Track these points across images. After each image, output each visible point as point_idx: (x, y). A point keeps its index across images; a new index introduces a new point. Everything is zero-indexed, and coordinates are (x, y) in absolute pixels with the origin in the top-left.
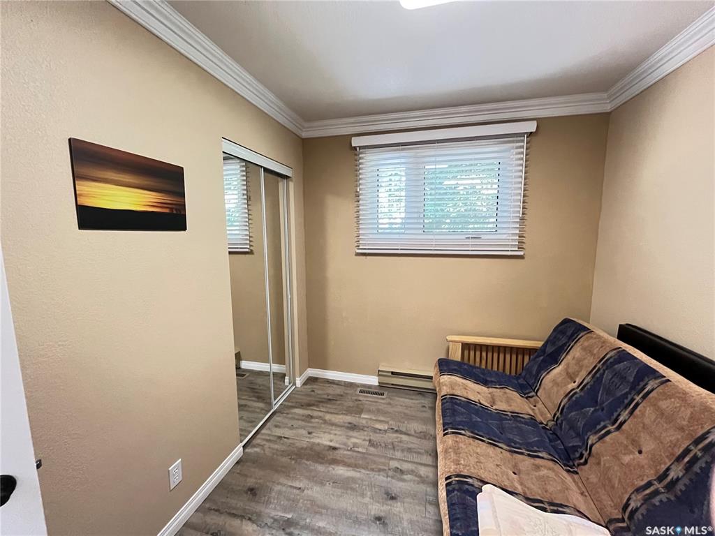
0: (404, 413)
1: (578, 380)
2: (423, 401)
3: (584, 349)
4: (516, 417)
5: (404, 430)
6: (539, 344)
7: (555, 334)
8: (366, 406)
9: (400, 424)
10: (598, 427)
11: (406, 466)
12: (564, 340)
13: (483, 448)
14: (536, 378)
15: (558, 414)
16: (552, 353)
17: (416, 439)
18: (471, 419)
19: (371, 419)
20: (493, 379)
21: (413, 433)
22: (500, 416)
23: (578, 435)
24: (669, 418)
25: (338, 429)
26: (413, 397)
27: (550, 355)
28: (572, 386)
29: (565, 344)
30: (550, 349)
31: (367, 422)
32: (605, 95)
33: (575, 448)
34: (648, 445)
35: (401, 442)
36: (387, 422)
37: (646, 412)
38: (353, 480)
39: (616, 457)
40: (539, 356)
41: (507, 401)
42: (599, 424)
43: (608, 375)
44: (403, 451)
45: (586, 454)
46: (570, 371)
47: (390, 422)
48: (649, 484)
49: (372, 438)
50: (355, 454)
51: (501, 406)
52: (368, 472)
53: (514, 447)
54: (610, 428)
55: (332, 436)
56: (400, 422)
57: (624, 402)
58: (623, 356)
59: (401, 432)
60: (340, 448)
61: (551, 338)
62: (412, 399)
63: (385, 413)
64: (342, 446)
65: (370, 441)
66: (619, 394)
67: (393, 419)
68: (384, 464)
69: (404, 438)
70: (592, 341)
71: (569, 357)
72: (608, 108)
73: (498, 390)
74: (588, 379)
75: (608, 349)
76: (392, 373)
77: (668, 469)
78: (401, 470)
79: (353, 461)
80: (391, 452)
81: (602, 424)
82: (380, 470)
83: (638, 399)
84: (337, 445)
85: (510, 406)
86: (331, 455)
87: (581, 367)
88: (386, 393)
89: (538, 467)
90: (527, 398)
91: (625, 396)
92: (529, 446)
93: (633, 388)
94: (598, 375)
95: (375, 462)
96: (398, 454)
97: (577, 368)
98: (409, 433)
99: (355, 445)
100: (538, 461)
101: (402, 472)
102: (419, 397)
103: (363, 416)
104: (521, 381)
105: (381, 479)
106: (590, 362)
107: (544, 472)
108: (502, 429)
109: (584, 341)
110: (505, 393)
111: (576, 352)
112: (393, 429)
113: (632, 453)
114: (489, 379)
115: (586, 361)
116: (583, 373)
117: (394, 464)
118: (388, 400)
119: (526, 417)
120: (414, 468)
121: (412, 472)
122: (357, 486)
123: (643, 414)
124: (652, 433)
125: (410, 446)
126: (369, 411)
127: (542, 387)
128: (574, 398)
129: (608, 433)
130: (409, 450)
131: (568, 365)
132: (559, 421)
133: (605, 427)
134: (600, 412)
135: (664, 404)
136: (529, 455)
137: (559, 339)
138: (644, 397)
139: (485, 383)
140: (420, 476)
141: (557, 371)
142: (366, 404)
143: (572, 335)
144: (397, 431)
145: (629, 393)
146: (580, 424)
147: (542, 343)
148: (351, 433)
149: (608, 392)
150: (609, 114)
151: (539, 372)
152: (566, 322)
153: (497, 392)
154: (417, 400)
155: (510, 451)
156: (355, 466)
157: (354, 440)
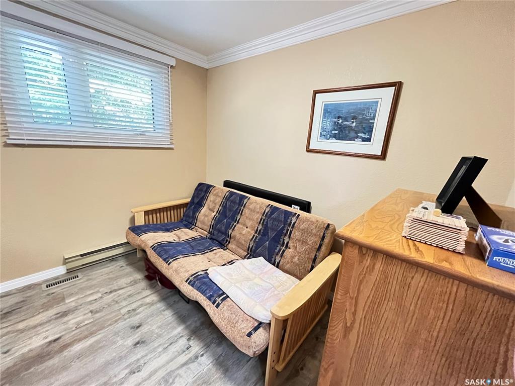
0: (109, 279)
1: (216, 211)
2: (118, 264)
3: (215, 195)
4: (194, 239)
5: (116, 288)
6: (189, 200)
7: (197, 192)
8: (65, 293)
9: (110, 286)
10: (231, 226)
11: (134, 306)
12: (203, 194)
13: (191, 259)
14: (193, 218)
15: (211, 230)
16: (198, 202)
17: (130, 287)
18: (177, 250)
19: (78, 299)
20: (171, 227)
21: (125, 286)
22: (187, 241)
23: (222, 233)
24: (253, 211)
25: (48, 324)
26: (108, 265)
27: (197, 203)
28: (214, 214)
29: (204, 196)
30: (196, 201)
31: (76, 303)
32: (205, 58)
33: (223, 240)
34: (249, 223)
35: (119, 296)
36: (98, 292)
37: (246, 211)
38: (98, 342)
39: (240, 233)
40: (191, 206)
41: (185, 234)
42: (230, 224)
43: (228, 203)
44: (125, 299)
45: (228, 239)
46: (210, 207)
47: (100, 290)
48: (254, 236)
49: (91, 309)
50: (84, 328)
51: (184, 237)
52: (107, 329)
53: (203, 252)
54: (235, 224)
55: (44, 335)
56: (109, 285)
57: (238, 212)
58: (232, 194)
59: (115, 291)
60: (63, 335)
61: (195, 194)
62: (109, 267)
63: (90, 288)
64: (63, 333)
65: (91, 312)
66: (235, 209)
67: (101, 287)
68: (117, 316)
69: (121, 292)
70: (217, 191)
71: (208, 201)
72: (206, 66)
73: (177, 231)
74: (220, 208)
75: (225, 192)
76: (81, 255)
77: (258, 228)
78: (133, 310)
79: (86, 333)
80: (117, 305)
81: (232, 224)
82: (116, 321)
83: (242, 208)
84: (56, 336)
85: (188, 236)
86: (56, 346)
87: (215, 204)
88: (79, 274)
89: (216, 254)
90: (191, 230)
91: (237, 209)
92: (208, 248)
93: (239, 205)
94: (224, 205)
95: (109, 320)
96: (124, 303)
97: (214, 205)
98: (122, 287)
99: (78, 324)
100: (214, 252)
101: (134, 310)
102: (113, 263)
103: (67, 301)
104: (185, 223)
105: (121, 324)
106: (219, 200)
107: (219, 254)
108: (192, 247)
109: (213, 192)
110: (182, 231)
111: (211, 197)
112: (106, 293)
113: (244, 229)
114: (168, 228)
115: (217, 201)
116: (218, 206)
117: (124, 311)
118: (85, 278)
119: (198, 237)
120: (140, 303)
121: (142, 305)
122: (104, 342)
123: (245, 213)
124: (250, 218)
125: (129, 293)
126: (71, 295)
127: (198, 220)
128: (217, 219)
129: (235, 226)
130: (130, 296)
131: (209, 205)
132: (212, 232)
133: (233, 224)
134: (229, 220)
135: (251, 207)
136: (210, 251)
137: (200, 194)
138: (244, 207)
139: (168, 230)
140: (148, 304)
141: (204, 210)
142: (63, 292)
143: (206, 191)
144: (111, 292)
145: (238, 207)
146: (223, 229)
147: (190, 199)
148: (66, 319)
149: (230, 211)
150: (207, 69)
151: (194, 213)
152: (200, 184)
153: (178, 232)
154: (113, 265)
155: (202, 254)
156: (92, 334)
157: (73, 321)
